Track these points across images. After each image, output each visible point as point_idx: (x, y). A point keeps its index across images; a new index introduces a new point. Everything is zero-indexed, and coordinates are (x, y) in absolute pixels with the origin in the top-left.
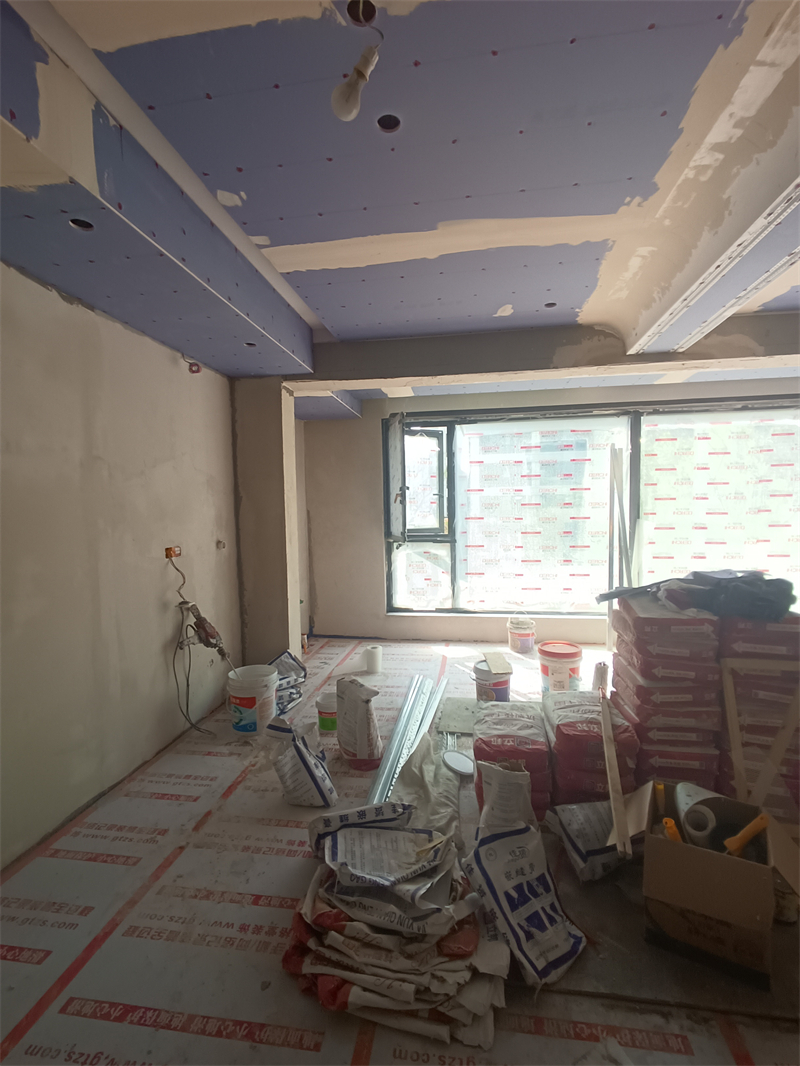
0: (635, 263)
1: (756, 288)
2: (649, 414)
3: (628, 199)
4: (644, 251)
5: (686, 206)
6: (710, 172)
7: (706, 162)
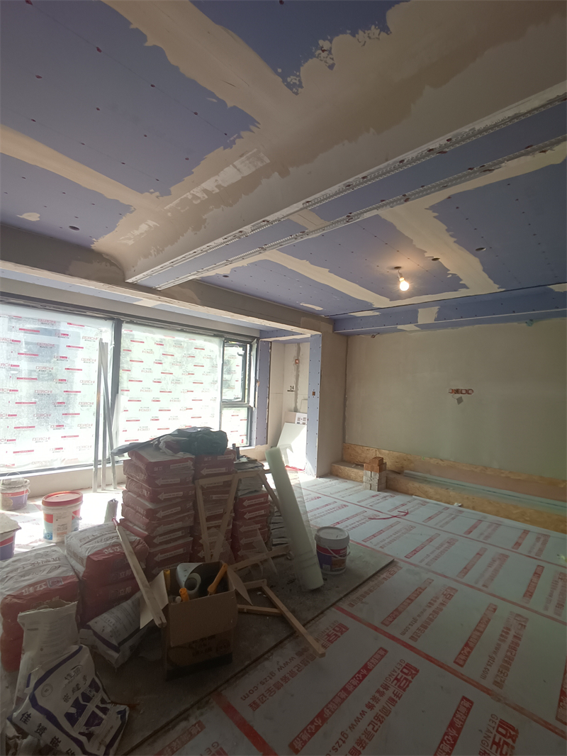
0: (143, 228)
1: (207, 270)
2: (127, 322)
3: (152, 190)
4: (151, 223)
5: (182, 211)
6: (199, 201)
7: (198, 195)
